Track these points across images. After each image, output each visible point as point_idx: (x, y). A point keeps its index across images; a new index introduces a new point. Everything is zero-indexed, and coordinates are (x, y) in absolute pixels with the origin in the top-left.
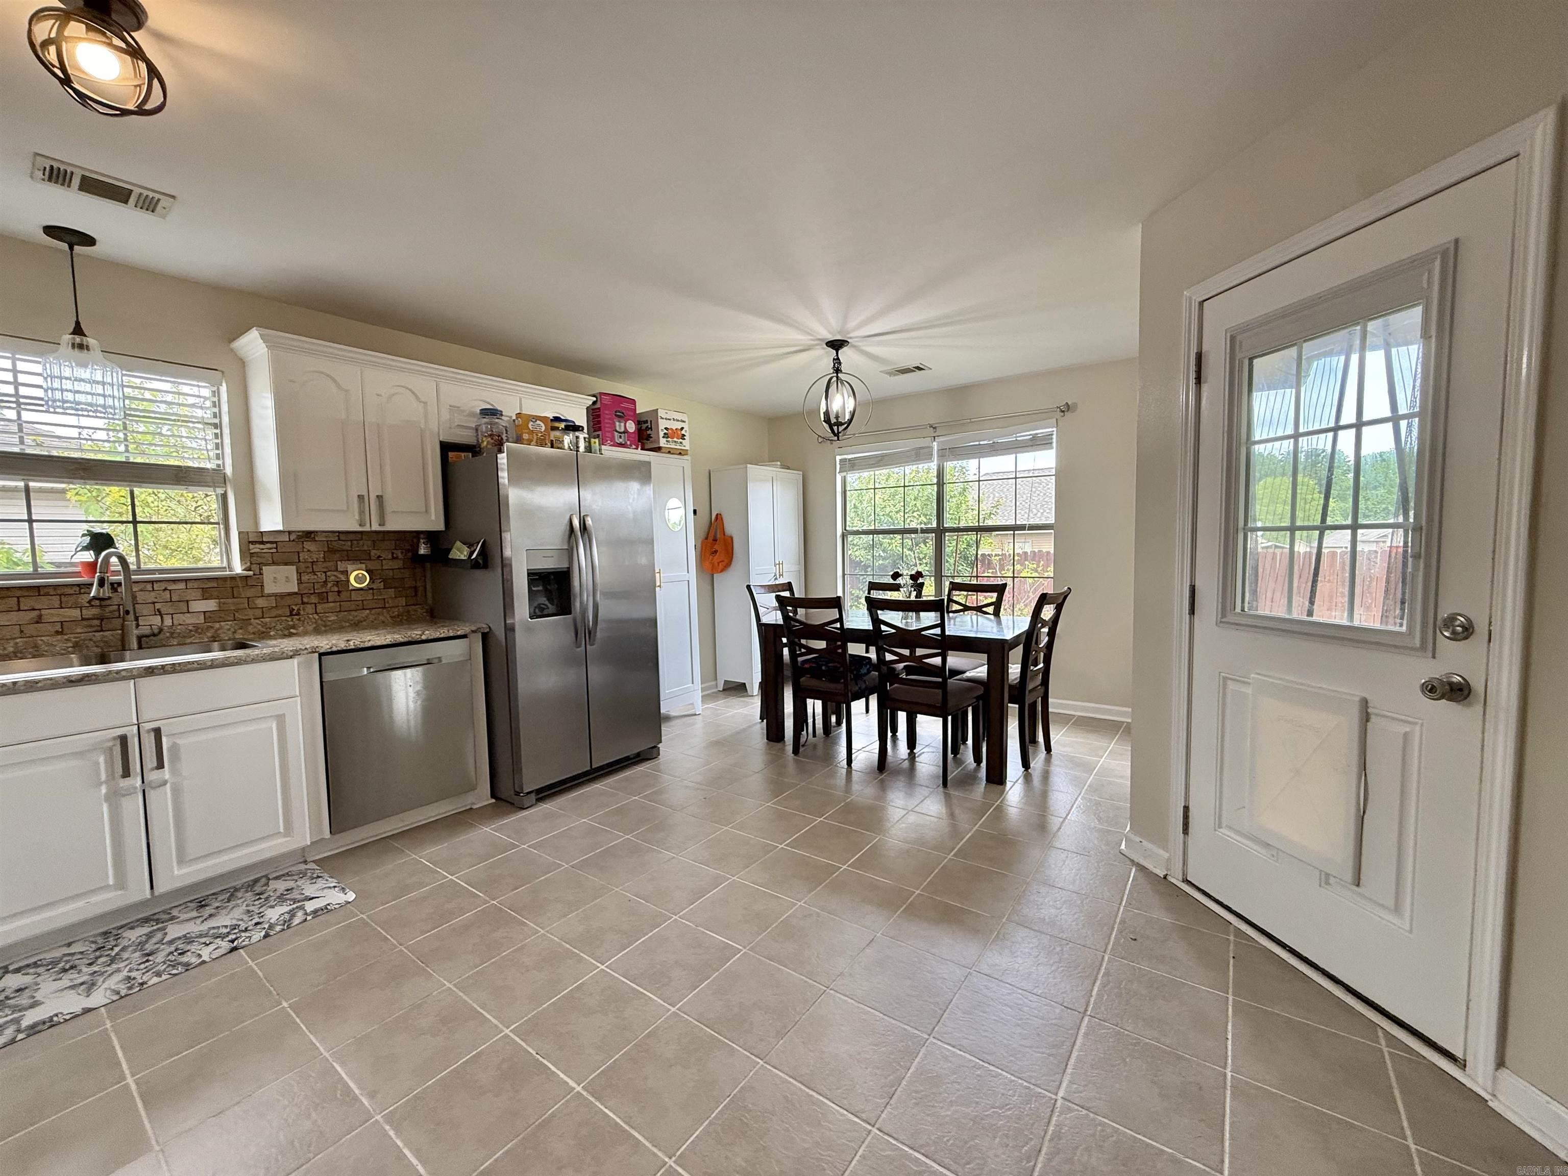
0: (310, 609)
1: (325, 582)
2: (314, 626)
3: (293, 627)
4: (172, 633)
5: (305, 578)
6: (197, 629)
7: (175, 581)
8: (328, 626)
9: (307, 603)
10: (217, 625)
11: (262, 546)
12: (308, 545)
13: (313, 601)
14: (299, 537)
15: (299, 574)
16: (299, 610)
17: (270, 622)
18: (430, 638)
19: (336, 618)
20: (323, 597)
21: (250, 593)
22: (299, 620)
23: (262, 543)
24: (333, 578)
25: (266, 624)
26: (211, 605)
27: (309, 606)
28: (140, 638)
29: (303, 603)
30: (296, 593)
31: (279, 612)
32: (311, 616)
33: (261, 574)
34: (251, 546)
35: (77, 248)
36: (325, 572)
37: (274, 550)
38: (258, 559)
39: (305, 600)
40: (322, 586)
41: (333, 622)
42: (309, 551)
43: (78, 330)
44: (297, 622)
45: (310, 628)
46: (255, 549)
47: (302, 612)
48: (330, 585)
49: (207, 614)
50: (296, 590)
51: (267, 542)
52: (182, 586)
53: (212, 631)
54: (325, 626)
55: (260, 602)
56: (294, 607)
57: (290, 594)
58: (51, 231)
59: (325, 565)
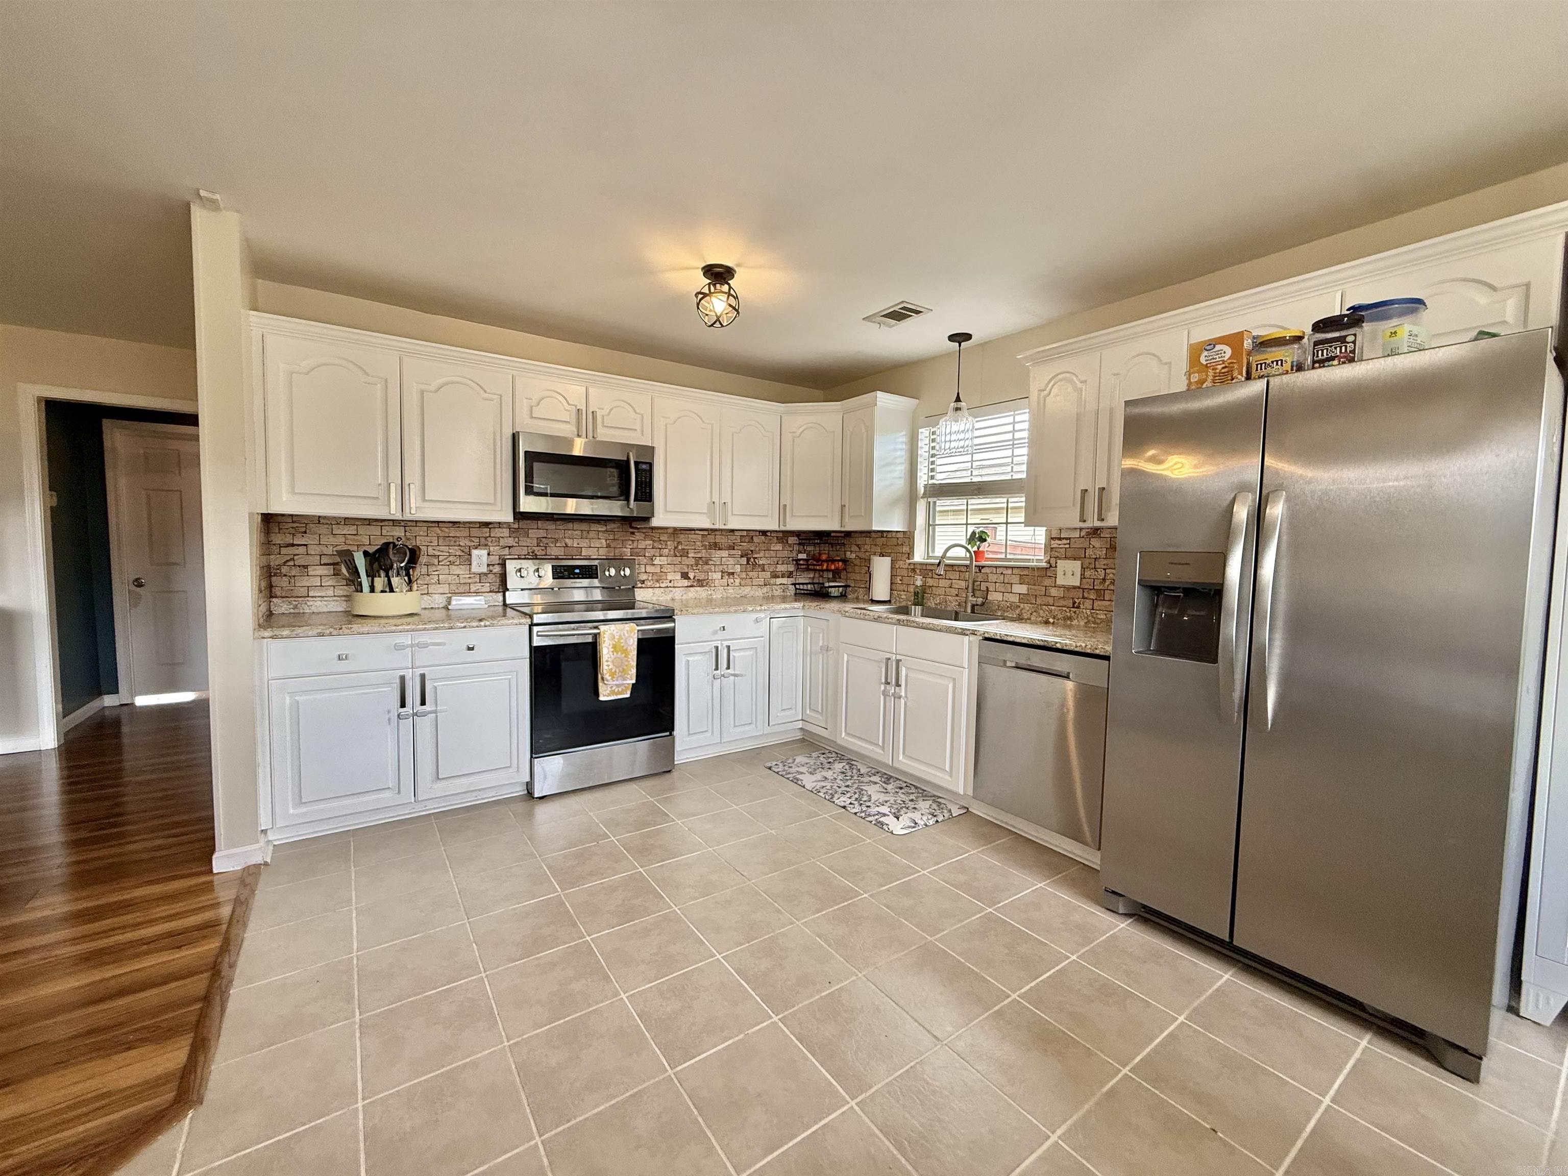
0: (1088, 604)
1: (1104, 580)
2: (1086, 621)
3: (1070, 618)
4: (999, 607)
5: (1088, 574)
6: (1012, 607)
7: (1007, 567)
8: (1098, 624)
9: (1086, 598)
10: (1022, 605)
11: (1059, 542)
12: (1095, 542)
13: (1092, 597)
14: (1088, 534)
15: (1083, 569)
16: (1079, 603)
17: (1055, 610)
18: (1065, 648)
19: (1104, 617)
20: (1100, 595)
21: (1047, 582)
22: (1075, 612)
23: (1060, 539)
24: (1111, 575)
25: (1051, 611)
26: (1023, 589)
27: (1087, 601)
28: (973, 606)
29: (1083, 598)
30: (1079, 588)
31: (1065, 603)
32: (1084, 611)
33: (1056, 567)
34: (1053, 542)
35: (962, 344)
36: (1105, 569)
37: (1067, 546)
38: (1056, 554)
39: (1086, 595)
40: (1101, 583)
41: (1102, 621)
42: (1094, 547)
43: (958, 399)
44: (1073, 614)
45: (1082, 623)
46: (1055, 544)
47: (1082, 606)
48: (1108, 582)
49: (1021, 596)
50: (1079, 585)
51: (1064, 538)
52: (1009, 571)
53: (1019, 609)
54: (1094, 623)
55: (1054, 592)
56: (1076, 600)
57: (1074, 588)
58: (952, 338)
59: (1106, 562)
